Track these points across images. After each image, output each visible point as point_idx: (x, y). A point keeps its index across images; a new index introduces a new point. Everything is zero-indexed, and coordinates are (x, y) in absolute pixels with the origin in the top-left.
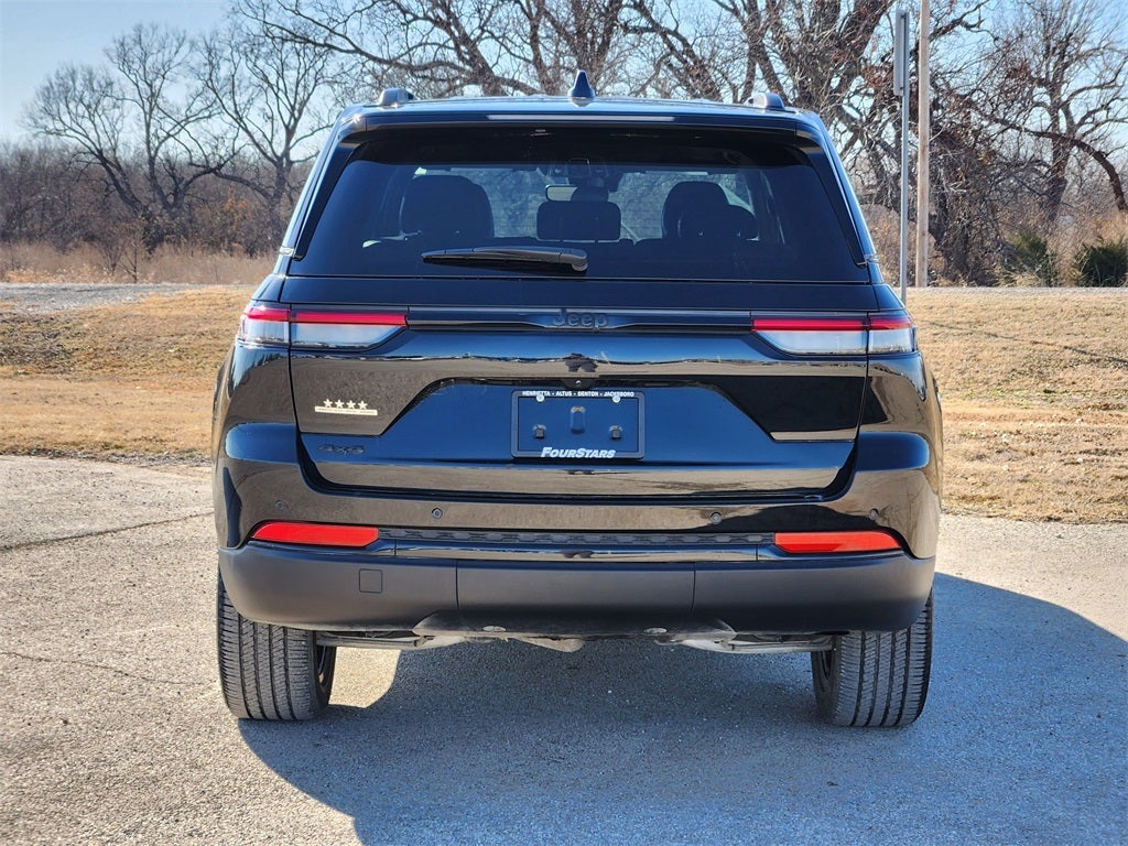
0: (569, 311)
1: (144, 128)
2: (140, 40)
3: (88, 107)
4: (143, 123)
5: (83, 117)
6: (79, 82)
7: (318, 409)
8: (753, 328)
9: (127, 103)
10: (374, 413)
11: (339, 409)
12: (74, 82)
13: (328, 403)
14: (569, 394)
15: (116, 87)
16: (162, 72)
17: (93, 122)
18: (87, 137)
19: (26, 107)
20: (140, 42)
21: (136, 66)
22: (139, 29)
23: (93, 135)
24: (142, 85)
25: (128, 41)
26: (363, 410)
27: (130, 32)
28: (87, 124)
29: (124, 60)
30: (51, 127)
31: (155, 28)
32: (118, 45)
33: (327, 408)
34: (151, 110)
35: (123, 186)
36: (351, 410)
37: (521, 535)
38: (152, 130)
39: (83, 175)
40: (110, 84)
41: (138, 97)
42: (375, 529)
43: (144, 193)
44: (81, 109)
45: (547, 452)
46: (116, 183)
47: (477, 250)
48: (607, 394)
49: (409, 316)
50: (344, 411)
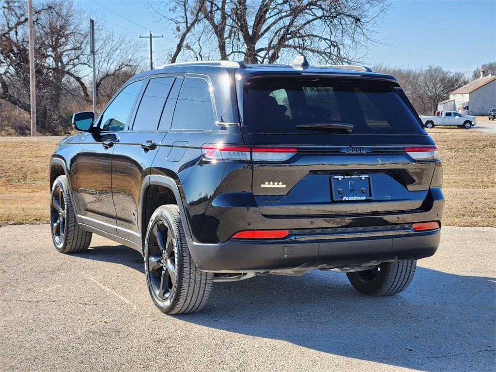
0: (352, 146)
7: (262, 186)
8: (406, 151)
10: (285, 186)
11: (271, 185)
13: (267, 183)
14: (349, 177)
26: (281, 185)
33: (266, 185)
36: (276, 185)
42: (288, 231)
45: (345, 198)
47: (317, 125)
48: (360, 177)
49: (298, 149)
50: (273, 186)
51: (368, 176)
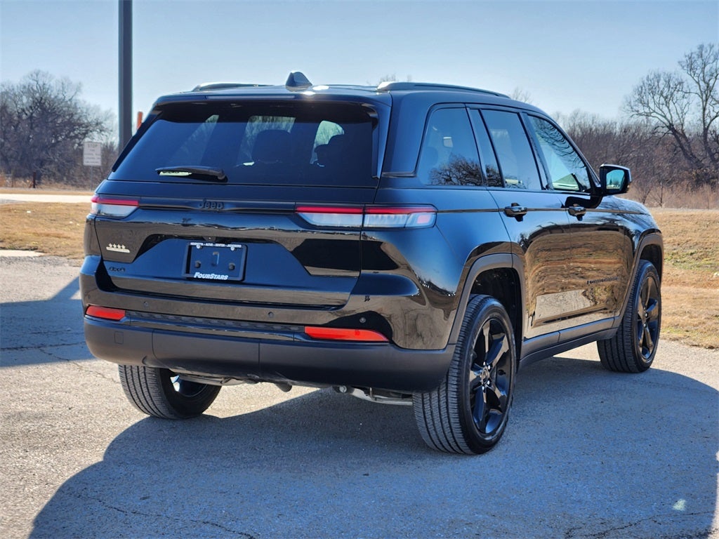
0: (207, 200)
1: (702, 111)
2: (702, 55)
3: (666, 98)
4: (701, 107)
5: (663, 104)
6: (662, 81)
8: (296, 211)
9: (692, 95)
10: (128, 251)
11: (115, 248)
12: (658, 82)
13: (110, 245)
14: (212, 245)
15: (685, 85)
16: (715, 75)
17: (668, 107)
18: (665, 117)
19: (627, 98)
20: (701, 56)
21: (698, 71)
22: (701, 47)
23: (668, 116)
24: (702, 83)
25: (694, 55)
26: (124, 249)
27: (696, 50)
28: (665, 109)
29: (691, 68)
30: (641, 111)
31: (711, 47)
32: (687, 58)
33: (111, 248)
34: (707, 100)
35: (687, 148)
36: (119, 249)
37: (183, 318)
38: (707, 112)
39: (661, 141)
40: (681, 83)
41: (699, 92)
43: (699, 152)
44: (662, 100)
45: (198, 275)
46: (682, 147)
48: (229, 246)
50: (117, 250)
51: (240, 246)
